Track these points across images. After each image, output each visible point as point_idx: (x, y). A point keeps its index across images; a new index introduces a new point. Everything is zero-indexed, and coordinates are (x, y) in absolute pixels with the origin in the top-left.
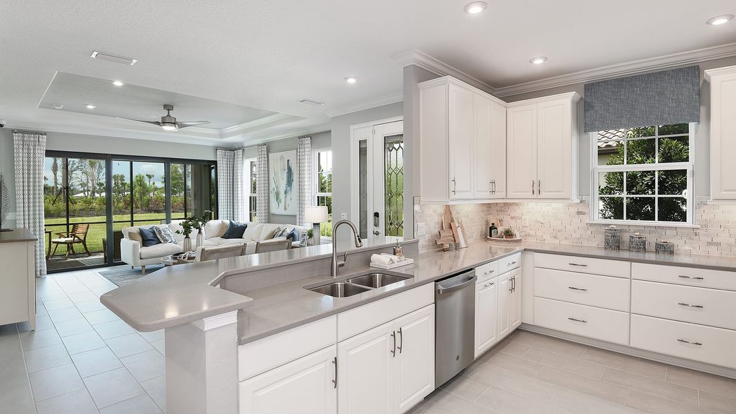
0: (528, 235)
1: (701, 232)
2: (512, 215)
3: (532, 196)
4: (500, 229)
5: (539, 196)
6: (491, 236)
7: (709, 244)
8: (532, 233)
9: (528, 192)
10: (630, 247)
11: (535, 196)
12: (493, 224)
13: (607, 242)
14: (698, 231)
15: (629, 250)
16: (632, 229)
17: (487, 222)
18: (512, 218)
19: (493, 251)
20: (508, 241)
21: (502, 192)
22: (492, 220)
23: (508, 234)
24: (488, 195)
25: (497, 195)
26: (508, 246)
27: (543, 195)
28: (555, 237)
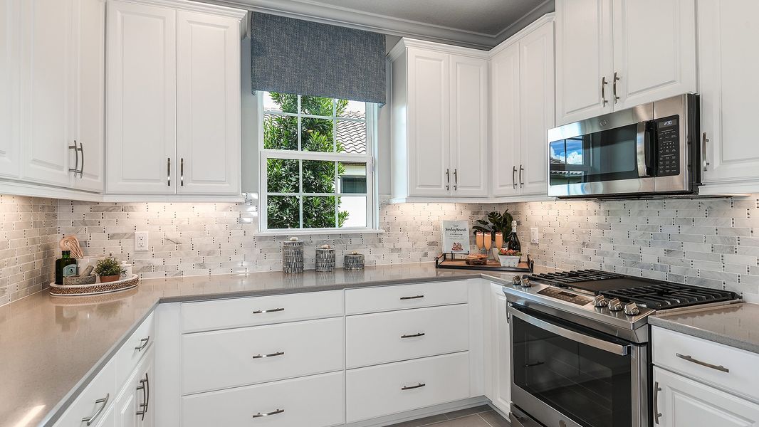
0: (149, 268)
1: (384, 237)
2: (112, 229)
3: (165, 189)
4: (86, 263)
5: (181, 190)
6: (59, 280)
7: (392, 251)
8: (157, 262)
9: (158, 181)
10: (317, 266)
11: (172, 189)
12: (66, 253)
13: (287, 263)
14: (381, 237)
15: (316, 271)
16: (314, 240)
17: (47, 251)
18: (111, 237)
19: (65, 314)
20: (111, 287)
21: (96, 177)
22: (60, 246)
23: (108, 270)
24: (63, 177)
25: (84, 182)
26: (106, 297)
27: (190, 186)
28: (202, 266)
